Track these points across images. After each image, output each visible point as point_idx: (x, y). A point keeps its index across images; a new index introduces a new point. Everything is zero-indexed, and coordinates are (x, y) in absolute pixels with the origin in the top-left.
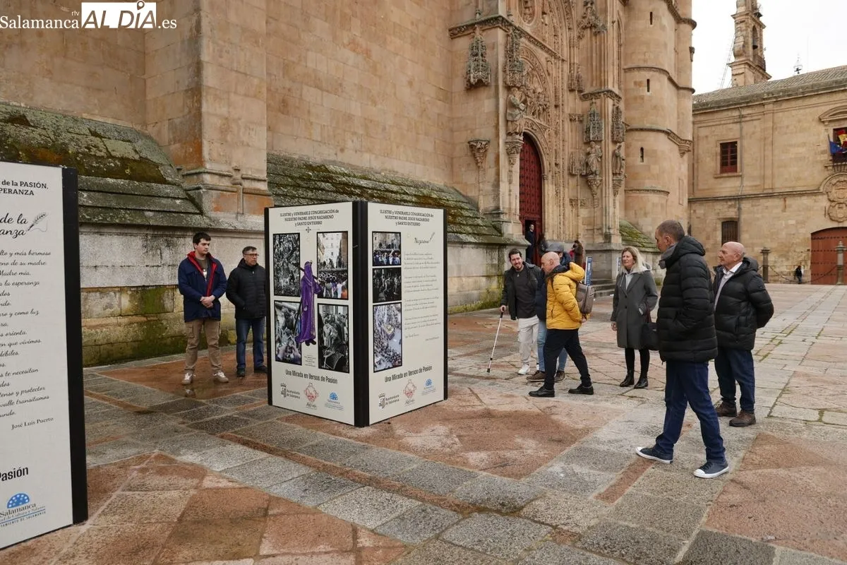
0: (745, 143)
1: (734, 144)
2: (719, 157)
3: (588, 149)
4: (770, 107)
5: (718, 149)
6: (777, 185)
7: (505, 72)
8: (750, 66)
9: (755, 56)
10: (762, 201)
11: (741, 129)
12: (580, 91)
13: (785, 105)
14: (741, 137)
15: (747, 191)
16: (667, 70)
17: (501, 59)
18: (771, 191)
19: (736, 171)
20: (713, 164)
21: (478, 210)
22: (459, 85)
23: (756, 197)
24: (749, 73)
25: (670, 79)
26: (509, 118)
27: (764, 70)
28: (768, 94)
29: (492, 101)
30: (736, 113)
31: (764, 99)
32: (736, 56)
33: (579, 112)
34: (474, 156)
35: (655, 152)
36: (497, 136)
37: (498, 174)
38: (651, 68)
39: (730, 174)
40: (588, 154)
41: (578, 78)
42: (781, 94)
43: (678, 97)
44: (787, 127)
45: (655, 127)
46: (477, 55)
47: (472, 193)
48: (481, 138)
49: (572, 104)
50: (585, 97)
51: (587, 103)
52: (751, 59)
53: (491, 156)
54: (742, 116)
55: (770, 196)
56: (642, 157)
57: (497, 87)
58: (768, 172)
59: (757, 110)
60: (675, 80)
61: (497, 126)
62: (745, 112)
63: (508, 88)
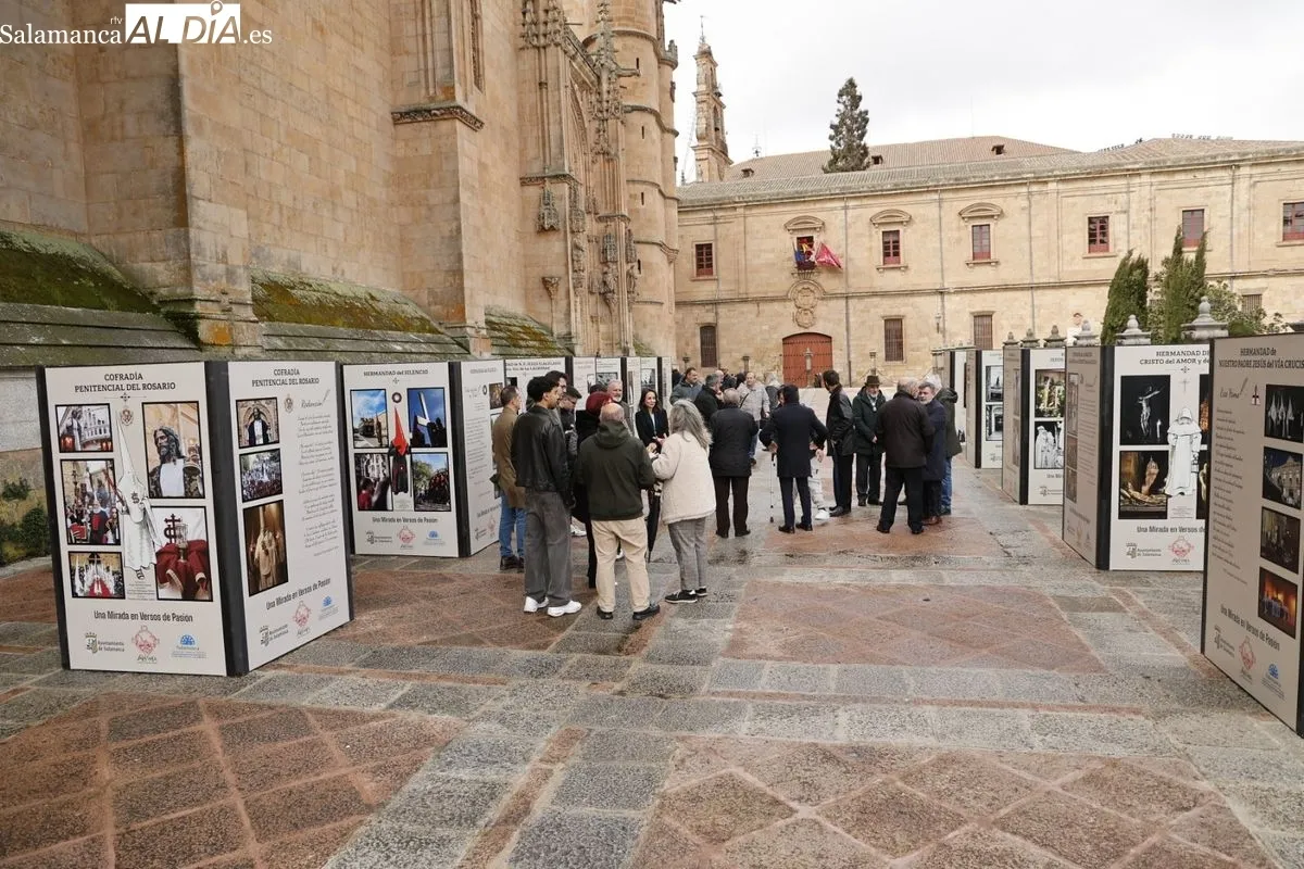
0: (720, 246)
1: (709, 246)
2: (695, 260)
3: (606, 269)
4: (740, 211)
5: (694, 250)
6: (751, 290)
7: (571, 219)
8: (713, 151)
9: (717, 138)
10: (738, 305)
11: (716, 230)
12: (596, 214)
13: (755, 211)
14: (716, 240)
15: (724, 296)
16: (657, 182)
17: (568, 209)
18: (744, 296)
19: (712, 273)
20: (689, 266)
21: (552, 334)
22: (531, 227)
23: (730, 302)
24: (713, 159)
25: (660, 191)
26: (575, 258)
27: (726, 155)
28: (739, 197)
29: (561, 244)
30: (710, 215)
31: (736, 203)
32: (699, 138)
33: (595, 233)
34: (547, 289)
35: (651, 264)
36: (568, 273)
37: (569, 304)
38: (644, 182)
39: (706, 277)
40: (606, 273)
41: (594, 200)
42: (751, 199)
43: (666, 206)
44: (757, 232)
45: (649, 240)
46: (548, 204)
47: (546, 320)
48: (554, 274)
49: (591, 226)
50: (600, 219)
51: (602, 225)
52: (714, 144)
53: (562, 291)
54: (716, 218)
55: (744, 301)
56: (639, 269)
57: (565, 232)
58: (742, 277)
59: (729, 213)
60: (663, 190)
61: (567, 265)
62: (720, 214)
63: (572, 232)
